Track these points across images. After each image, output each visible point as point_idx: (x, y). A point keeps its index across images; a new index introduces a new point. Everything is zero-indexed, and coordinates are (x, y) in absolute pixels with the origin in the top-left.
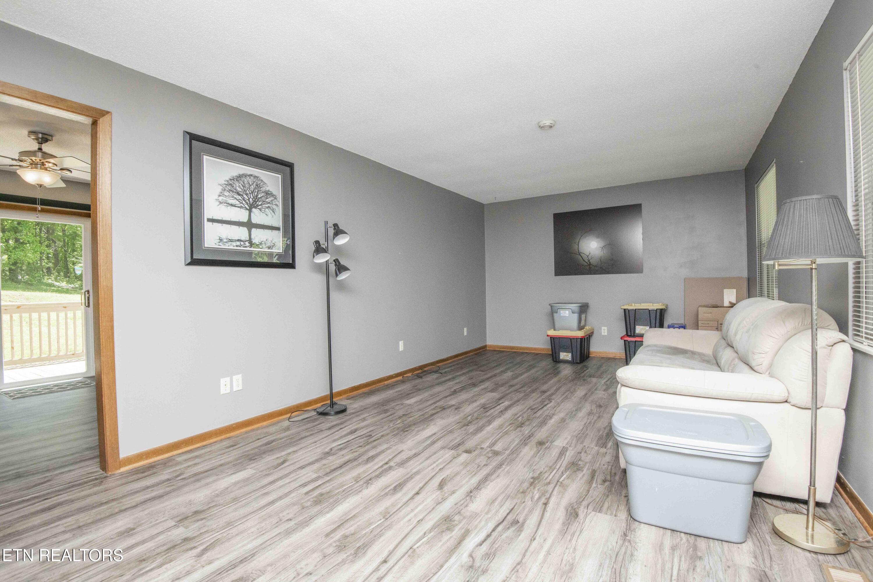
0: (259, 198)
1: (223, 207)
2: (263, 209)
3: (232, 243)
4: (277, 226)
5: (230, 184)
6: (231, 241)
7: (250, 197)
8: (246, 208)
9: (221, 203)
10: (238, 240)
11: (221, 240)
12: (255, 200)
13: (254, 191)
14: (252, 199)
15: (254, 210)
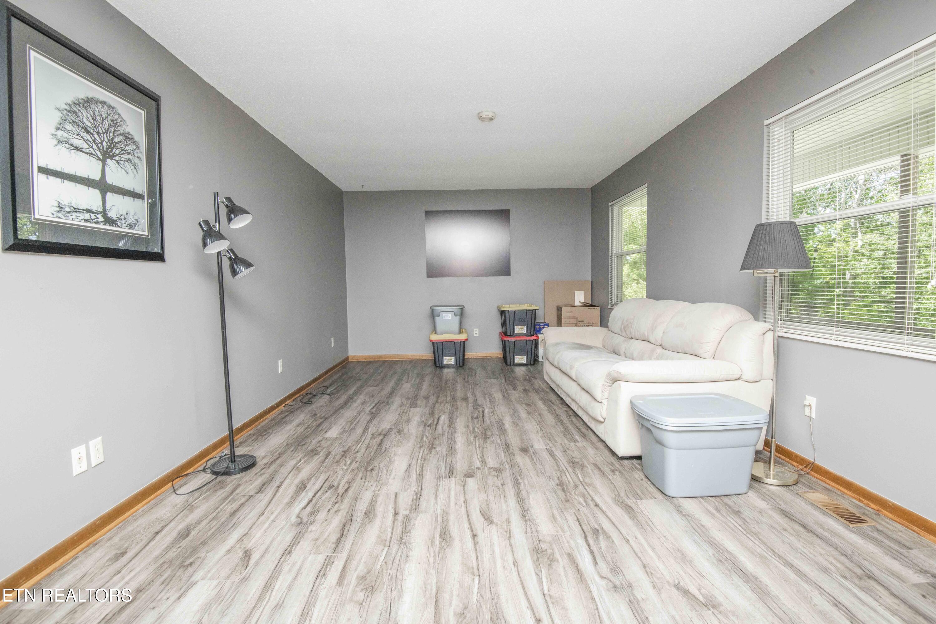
0: (116, 143)
1: (63, 149)
2: (122, 163)
3: (78, 214)
4: (141, 193)
5: (74, 112)
6: (76, 210)
7: (104, 140)
8: (98, 156)
9: (60, 142)
10: (88, 211)
11: (61, 208)
12: (111, 145)
13: (108, 129)
14: (107, 143)
15: (109, 161)
